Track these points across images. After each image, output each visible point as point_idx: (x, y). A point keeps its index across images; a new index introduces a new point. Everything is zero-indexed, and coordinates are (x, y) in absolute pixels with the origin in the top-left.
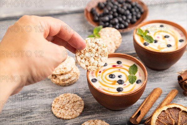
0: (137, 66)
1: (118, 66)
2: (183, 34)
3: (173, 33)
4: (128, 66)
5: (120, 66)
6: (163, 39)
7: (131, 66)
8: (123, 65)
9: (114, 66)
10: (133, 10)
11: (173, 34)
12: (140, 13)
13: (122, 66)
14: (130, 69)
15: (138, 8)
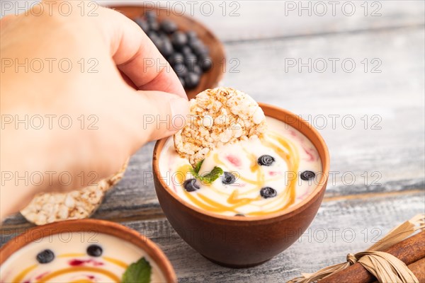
0: (153, 264)
1: (88, 261)
2: (314, 153)
3: (286, 145)
4: (122, 264)
5: (96, 264)
6: (253, 169)
7: (133, 264)
8: (105, 258)
9: (76, 264)
10: (179, 58)
11: (286, 151)
12: (197, 69)
13: (101, 264)
14: (126, 274)
15: (194, 51)
